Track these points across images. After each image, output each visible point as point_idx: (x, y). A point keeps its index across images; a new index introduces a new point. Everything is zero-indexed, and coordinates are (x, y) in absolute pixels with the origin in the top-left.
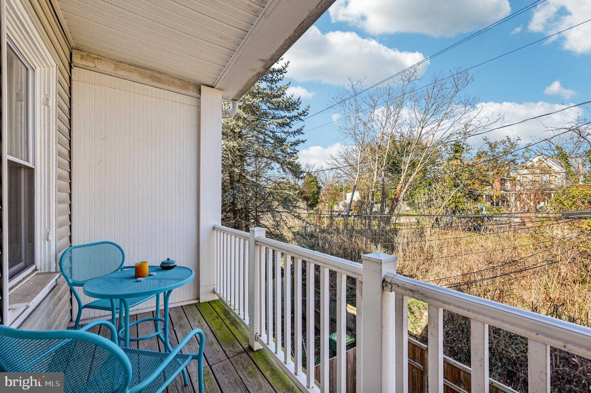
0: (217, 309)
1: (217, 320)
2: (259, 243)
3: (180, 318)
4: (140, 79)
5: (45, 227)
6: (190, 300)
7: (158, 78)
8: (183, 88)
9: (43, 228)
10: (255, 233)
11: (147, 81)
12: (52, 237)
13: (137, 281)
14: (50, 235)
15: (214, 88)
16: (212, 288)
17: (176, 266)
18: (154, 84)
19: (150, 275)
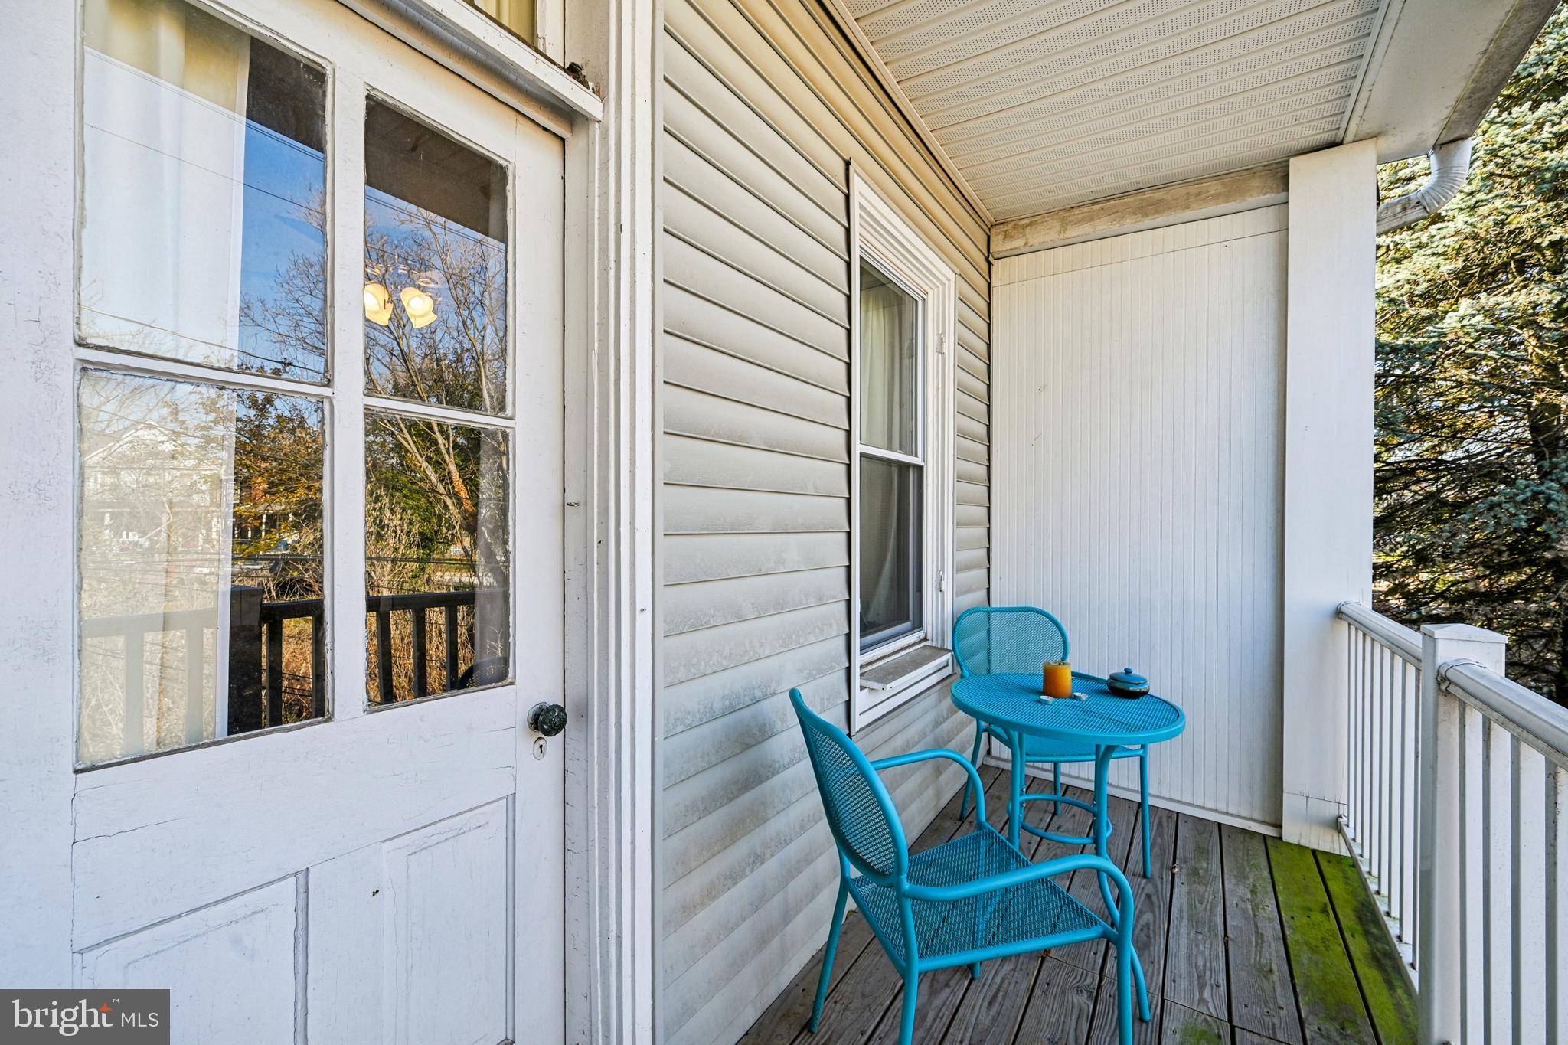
0: (1335, 887)
1: (1317, 917)
2: (1452, 689)
3: (1201, 852)
4: (1116, 228)
5: (937, 567)
6: (1251, 819)
7: (1159, 201)
8: (1227, 196)
9: (935, 568)
10: (1440, 645)
11: (1129, 223)
12: (947, 586)
13: (1040, 701)
14: (944, 583)
15: (1341, 143)
16: (1331, 811)
17: (1145, 693)
18: (1148, 222)
19: (1075, 698)
